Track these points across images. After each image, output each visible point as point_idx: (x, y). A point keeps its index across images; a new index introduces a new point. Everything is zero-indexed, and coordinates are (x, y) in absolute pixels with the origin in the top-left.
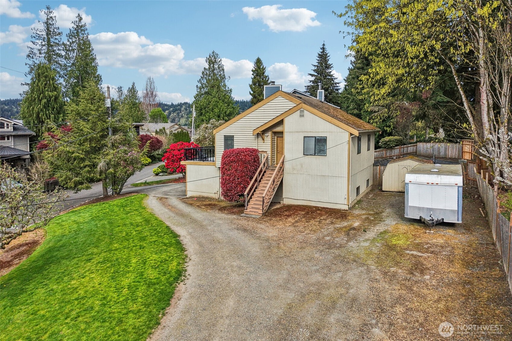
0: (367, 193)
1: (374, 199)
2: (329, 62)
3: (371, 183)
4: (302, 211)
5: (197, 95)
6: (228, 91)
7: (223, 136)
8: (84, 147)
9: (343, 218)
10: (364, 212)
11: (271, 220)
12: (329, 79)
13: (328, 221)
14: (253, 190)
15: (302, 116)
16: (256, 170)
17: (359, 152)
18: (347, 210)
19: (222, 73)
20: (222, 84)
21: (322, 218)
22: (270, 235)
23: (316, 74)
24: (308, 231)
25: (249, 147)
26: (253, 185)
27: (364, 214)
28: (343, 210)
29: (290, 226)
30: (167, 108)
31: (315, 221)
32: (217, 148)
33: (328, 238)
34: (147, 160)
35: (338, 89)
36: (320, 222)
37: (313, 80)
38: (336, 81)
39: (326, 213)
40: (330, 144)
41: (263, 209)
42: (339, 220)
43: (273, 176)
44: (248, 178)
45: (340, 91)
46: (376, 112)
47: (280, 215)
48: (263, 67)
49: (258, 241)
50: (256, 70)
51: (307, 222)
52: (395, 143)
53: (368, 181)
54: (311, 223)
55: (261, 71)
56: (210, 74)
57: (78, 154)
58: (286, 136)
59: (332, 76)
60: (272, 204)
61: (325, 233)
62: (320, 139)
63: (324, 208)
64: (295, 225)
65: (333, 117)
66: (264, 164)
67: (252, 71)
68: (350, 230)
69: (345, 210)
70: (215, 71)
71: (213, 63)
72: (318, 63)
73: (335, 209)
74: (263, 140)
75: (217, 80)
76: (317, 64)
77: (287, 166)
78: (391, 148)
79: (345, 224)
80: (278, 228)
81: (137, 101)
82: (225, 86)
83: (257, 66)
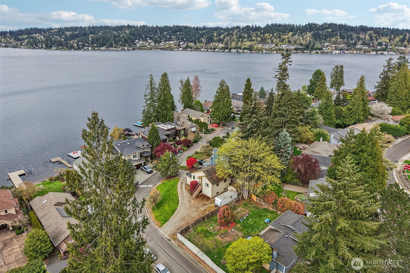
4: (203, 197)
11: (195, 199)
14: (195, 191)
34: (186, 149)
63: (208, 197)
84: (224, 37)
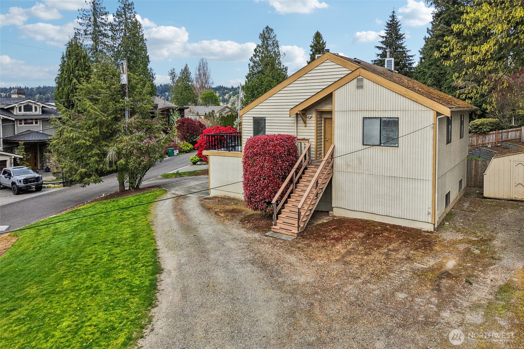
0: (460, 200)
1: (472, 211)
2: (401, 32)
3: (464, 185)
4: (360, 231)
5: (249, 74)
6: (283, 69)
7: (252, 118)
8: (92, 132)
9: (425, 249)
10: (460, 237)
11: (309, 246)
12: (399, 51)
13: (401, 255)
14: (287, 195)
15: (360, 87)
16: (292, 166)
17: (449, 141)
18: (431, 232)
19: (276, 49)
20: (277, 62)
21: (391, 247)
22: (302, 280)
23: (384, 46)
24: (365, 277)
25: (283, 133)
26: (287, 188)
27: (461, 242)
28: (425, 232)
29: (337, 261)
30: (227, 92)
31: (379, 253)
32: (244, 134)
33: (401, 296)
34: (188, 147)
35: (411, 63)
36: (387, 254)
37: (381, 53)
38: (409, 54)
39: (399, 236)
40: (403, 129)
41: (299, 226)
42: (420, 253)
43: (316, 175)
44: (279, 178)
45: (414, 65)
46: (462, 88)
47: (325, 237)
48: (323, 41)
49: (277, 294)
50: (315, 45)
51: (366, 254)
52: (490, 127)
53: (461, 182)
54: (371, 257)
55: (320, 46)
56: (263, 51)
57: (84, 141)
58: (338, 119)
59: (403, 48)
60: (317, 214)
61: (397, 282)
62: (389, 121)
63: (394, 226)
64: (345, 259)
65: (408, 88)
66: (305, 156)
67: (311, 46)
68: (440, 277)
69: (428, 232)
70: (269, 48)
71: (267, 39)
72: (387, 33)
73: (412, 229)
74: (305, 123)
75: (271, 58)
76: (385, 35)
77: (338, 161)
78: (485, 133)
79: (431, 262)
80: (318, 265)
81: (190, 84)
82: (280, 63)
83: (316, 40)
84: (230, 97)
